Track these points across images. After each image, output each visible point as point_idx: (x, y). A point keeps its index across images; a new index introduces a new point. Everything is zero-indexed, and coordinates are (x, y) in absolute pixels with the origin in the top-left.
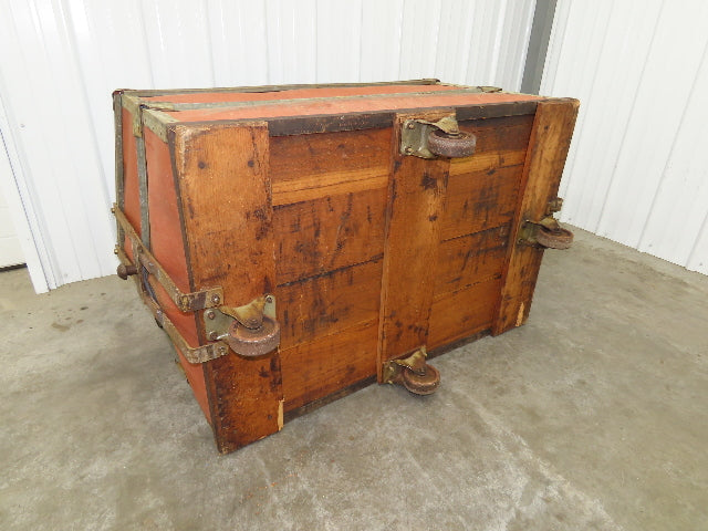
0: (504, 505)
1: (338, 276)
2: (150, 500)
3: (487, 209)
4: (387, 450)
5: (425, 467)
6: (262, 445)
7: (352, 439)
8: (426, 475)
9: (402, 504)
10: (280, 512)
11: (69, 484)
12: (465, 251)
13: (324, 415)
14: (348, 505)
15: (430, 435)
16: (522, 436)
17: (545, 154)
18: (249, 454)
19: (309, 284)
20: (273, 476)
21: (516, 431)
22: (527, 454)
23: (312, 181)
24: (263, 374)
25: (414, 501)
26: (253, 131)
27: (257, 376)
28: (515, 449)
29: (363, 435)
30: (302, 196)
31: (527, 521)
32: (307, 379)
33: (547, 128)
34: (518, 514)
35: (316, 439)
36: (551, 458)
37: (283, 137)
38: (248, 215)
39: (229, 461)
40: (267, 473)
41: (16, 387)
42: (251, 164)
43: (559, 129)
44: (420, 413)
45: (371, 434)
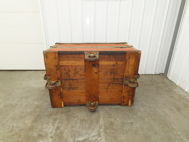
0: (87, 135)
1: (74, 80)
2: (38, 110)
3: (114, 74)
4: (76, 117)
5: (80, 123)
6: (58, 109)
7: (73, 113)
8: (79, 124)
9: (70, 127)
10: (52, 119)
11: (31, 104)
12: (108, 82)
13: (72, 108)
14: (62, 123)
15: (86, 118)
16: (104, 127)
17: (130, 63)
18: (55, 109)
19: (68, 81)
20: (56, 114)
21: (104, 125)
22: (102, 130)
23: (68, 62)
24: (59, 95)
25: (73, 127)
26: (55, 53)
27: (57, 95)
28: (100, 128)
29: (75, 113)
30: (66, 64)
31: (88, 140)
32: (69, 99)
33: (129, 57)
34: (88, 138)
35: (67, 111)
36: (106, 133)
37: (61, 54)
38: (55, 66)
39: (52, 109)
40: (55, 113)
41: (36, 88)
42: (55, 58)
43: (134, 58)
44: (89, 114)
45: (76, 114)
